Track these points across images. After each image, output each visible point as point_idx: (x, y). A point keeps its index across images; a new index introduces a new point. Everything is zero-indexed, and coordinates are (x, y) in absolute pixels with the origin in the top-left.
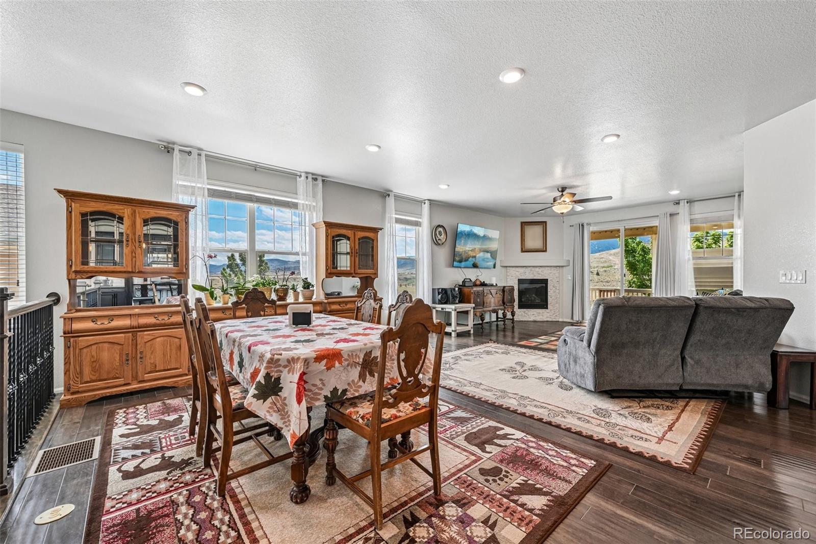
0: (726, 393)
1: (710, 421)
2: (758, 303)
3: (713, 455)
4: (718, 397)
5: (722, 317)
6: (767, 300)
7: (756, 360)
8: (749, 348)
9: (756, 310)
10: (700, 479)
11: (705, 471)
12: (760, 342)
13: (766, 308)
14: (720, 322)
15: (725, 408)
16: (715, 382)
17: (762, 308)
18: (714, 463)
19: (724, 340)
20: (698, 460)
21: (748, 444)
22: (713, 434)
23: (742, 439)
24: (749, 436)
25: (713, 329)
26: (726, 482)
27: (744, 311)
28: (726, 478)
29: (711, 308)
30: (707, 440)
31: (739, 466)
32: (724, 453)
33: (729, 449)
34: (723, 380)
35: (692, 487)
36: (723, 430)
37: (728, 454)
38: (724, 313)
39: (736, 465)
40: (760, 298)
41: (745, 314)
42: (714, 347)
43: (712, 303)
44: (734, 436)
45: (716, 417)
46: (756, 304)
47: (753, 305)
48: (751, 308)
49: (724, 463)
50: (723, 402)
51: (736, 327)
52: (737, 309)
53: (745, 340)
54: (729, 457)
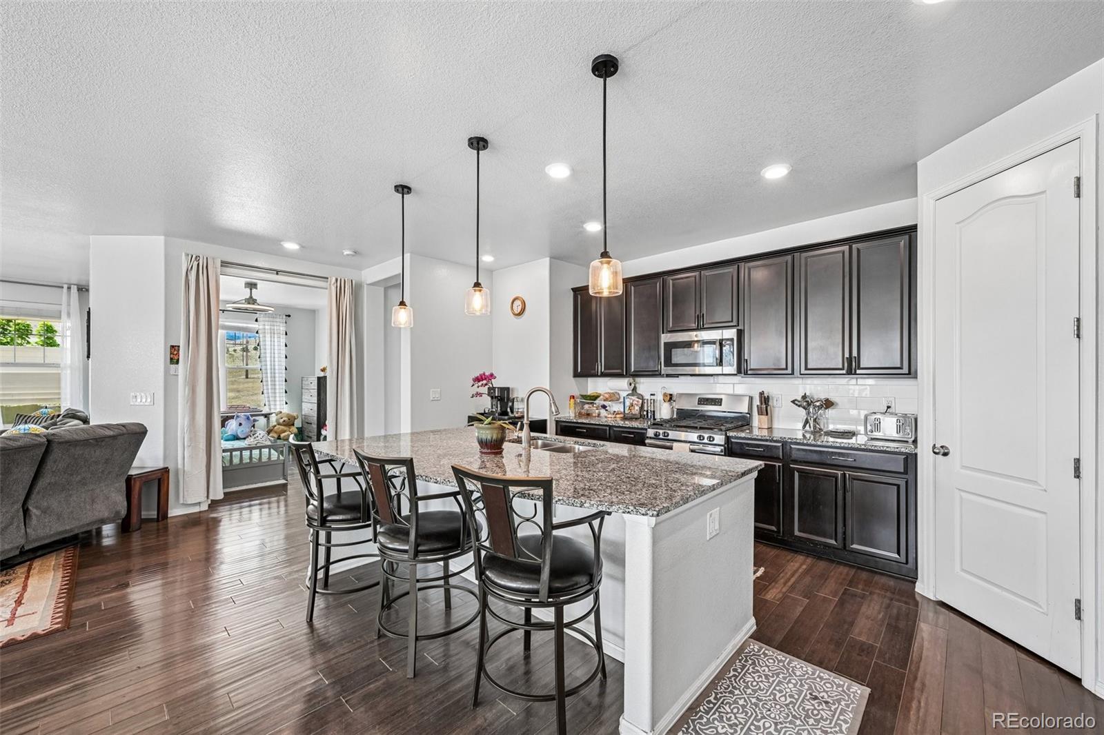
0: (75, 537)
1: (67, 573)
2: (116, 430)
3: (83, 602)
4: (67, 545)
5: (78, 451)
6: (124, 426)
7: (112, 489)
8: (106, 478)
9: (114, 437)
10: (77, 628)
11: (79, 619)
12: (117, 469)
13: (123, 434)
14: (76, 456)
15: (80, 553)
16: (68, 528)
17: (120, 435)
18: (86, 607)
19: (79, 476)
20: (69, 614)
21: (113, 575)
22: (76, 583)
23: (108, 574)
24: (112, 568)
25: (68, 466)
26: (104, 615)
27: (102, 441)
28: (102, 613)
29: (67, 442)
30: (72, 591)
31: (111, 597)
32: (93, 595)
33: (97, 588)
34: (77, 522)
35: (71, 639)
36: (85, 575)
37: (96, 593)
38: (82, 446)
39: (108, 598)
40: (117, 425)
41: (103, 444)
42: (68, 486)
43: (68, 437)
44: (98, 575)
45: (73, 566)
46: (114, 431)
47: (111, 433)
48: (110, 437)
49: (97, 602)
50: (75, 549)
51: (93, 459)
52: (96, 439)
53: (103, 471)
54: (99, 595)
